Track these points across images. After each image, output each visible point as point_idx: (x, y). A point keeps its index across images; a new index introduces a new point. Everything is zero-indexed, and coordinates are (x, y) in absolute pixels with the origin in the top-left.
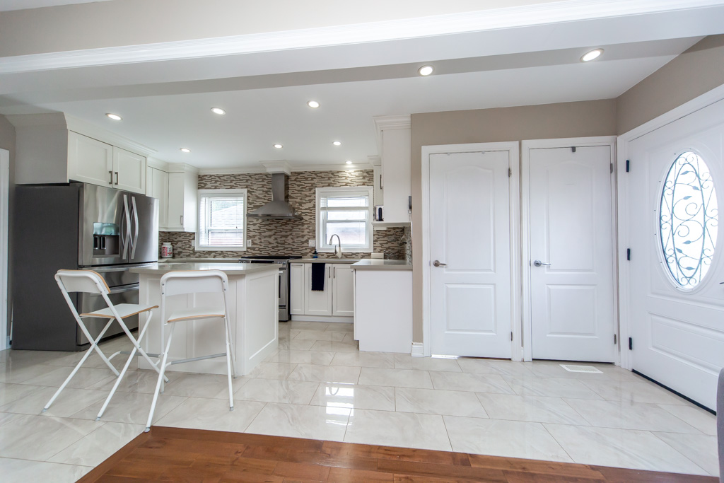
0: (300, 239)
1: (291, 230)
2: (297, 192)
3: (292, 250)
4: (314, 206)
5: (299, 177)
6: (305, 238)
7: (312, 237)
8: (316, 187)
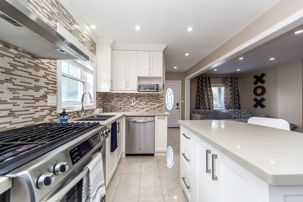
0: (31, 92)
3: (12, 114)
6: (42, 92)
7: (52, 91)
8: (57, 21)
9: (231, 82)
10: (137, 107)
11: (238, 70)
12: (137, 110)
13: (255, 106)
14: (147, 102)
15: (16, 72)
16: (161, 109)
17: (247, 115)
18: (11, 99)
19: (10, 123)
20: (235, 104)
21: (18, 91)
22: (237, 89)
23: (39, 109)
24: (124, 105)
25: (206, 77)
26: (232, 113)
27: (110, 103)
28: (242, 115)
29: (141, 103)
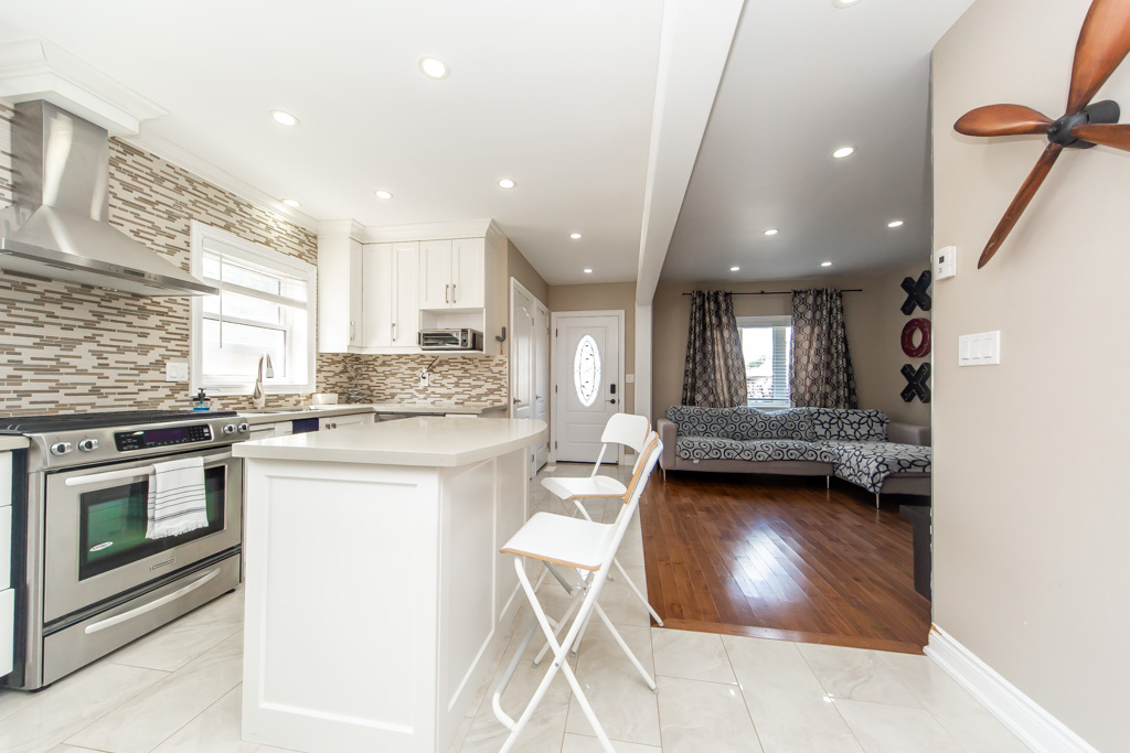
0: (130, 356)
1: (88, 325)
2: (119, 204)
3: (95, 391)
4: (186, 268)
5: (129, 158)
6: (153, 356)
7: (179, 354)
8: (191, 217)
9: (816, 308)
10: (433, 393)
11: (823, 265)
12: (432, 400)
13: (907, 395)
14: (460, 378)
15: (103, 324)
16: (497, 397)
17: (864, 430)
18: (94, 367)
19: (93, 405)
20: (835, 388)
21: (105, 355)
22: (839, 332)
23: (147, 386)
24: (401, 386)
25: (717, 293)
26: (802, 418)
27: (367, 382)
28: (847, 428)
29: (445, 382)
